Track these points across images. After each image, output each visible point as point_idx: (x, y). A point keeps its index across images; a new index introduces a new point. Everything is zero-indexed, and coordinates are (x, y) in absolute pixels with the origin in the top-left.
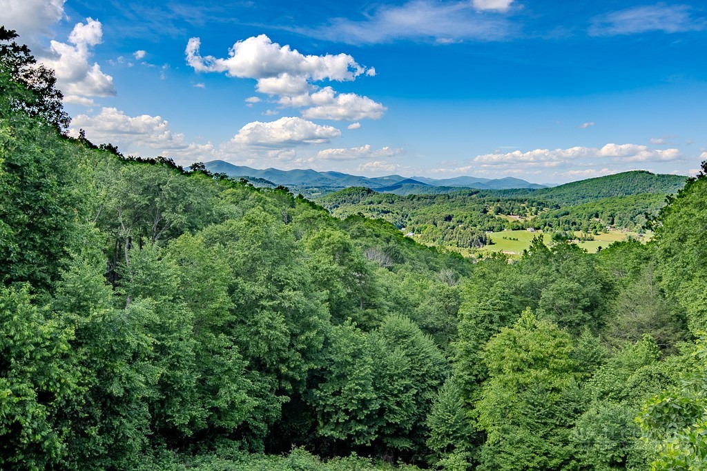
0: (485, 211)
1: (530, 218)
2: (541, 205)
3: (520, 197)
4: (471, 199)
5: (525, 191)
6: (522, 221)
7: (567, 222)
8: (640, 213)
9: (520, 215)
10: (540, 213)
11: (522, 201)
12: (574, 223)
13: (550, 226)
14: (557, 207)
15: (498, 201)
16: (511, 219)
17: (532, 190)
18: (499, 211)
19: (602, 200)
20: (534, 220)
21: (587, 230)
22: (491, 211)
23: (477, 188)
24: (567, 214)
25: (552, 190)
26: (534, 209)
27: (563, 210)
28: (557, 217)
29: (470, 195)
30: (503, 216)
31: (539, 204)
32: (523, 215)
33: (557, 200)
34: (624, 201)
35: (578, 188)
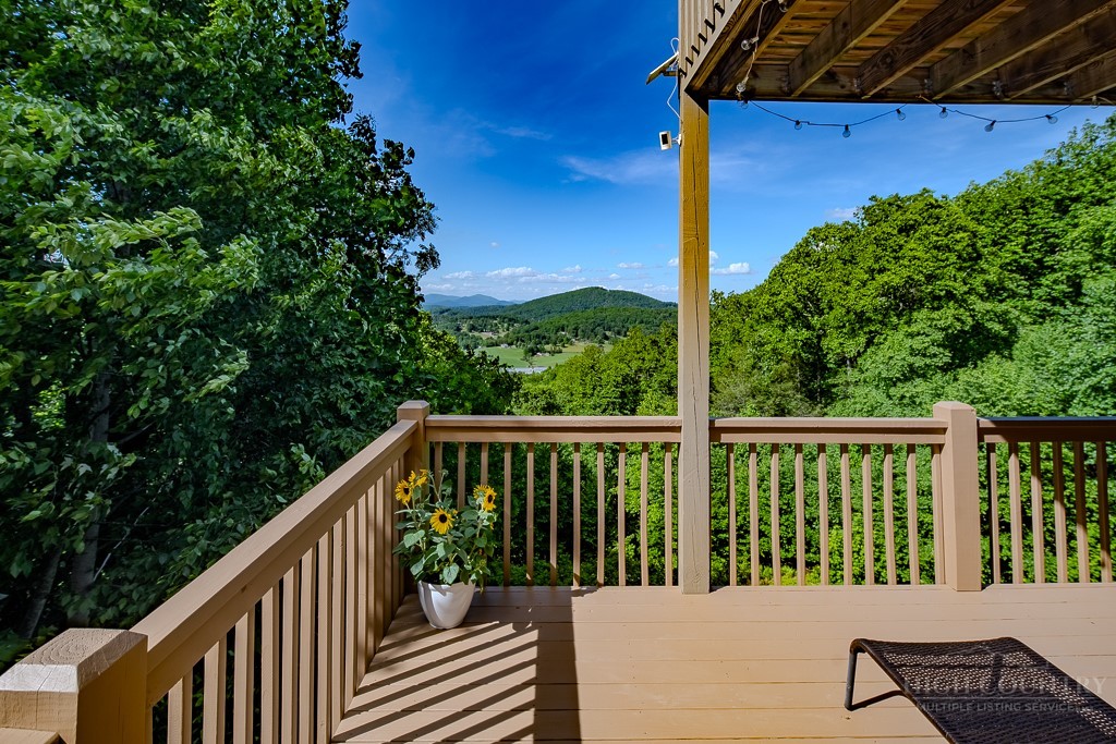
0: (458, 329)
1: (502, 335)
2: (512, 321)
3: (491, 314)
4: (443, 317)
5: (495, 308)
6: (495, 337)
7: (538, 336)
8: (599, 325)
9: (492, 331)
10: (511, 329)
11: (494, 318)
12: (544, 337)
13: (523, 341)
14: (527, 322)
15: (471, 318)
16: (485, 335)
17: (501, 307)
18: (473, 328)
19: (567, 315)
20: (507, 336)
21: (555, 344)
22: (465, 329)
23: (447, 306)
24: (537, 328)
25: (520, 306)
26: (506, 325)
27: (533, 324)
28: (527, 332)
29: (441, 313)
30: (476, 334)
31: (510, 320)
32: (495, 331)
33: (525, 316)
34: (585, 315)
35: (545, 305)
